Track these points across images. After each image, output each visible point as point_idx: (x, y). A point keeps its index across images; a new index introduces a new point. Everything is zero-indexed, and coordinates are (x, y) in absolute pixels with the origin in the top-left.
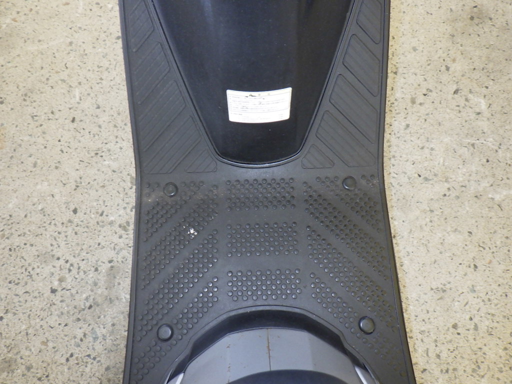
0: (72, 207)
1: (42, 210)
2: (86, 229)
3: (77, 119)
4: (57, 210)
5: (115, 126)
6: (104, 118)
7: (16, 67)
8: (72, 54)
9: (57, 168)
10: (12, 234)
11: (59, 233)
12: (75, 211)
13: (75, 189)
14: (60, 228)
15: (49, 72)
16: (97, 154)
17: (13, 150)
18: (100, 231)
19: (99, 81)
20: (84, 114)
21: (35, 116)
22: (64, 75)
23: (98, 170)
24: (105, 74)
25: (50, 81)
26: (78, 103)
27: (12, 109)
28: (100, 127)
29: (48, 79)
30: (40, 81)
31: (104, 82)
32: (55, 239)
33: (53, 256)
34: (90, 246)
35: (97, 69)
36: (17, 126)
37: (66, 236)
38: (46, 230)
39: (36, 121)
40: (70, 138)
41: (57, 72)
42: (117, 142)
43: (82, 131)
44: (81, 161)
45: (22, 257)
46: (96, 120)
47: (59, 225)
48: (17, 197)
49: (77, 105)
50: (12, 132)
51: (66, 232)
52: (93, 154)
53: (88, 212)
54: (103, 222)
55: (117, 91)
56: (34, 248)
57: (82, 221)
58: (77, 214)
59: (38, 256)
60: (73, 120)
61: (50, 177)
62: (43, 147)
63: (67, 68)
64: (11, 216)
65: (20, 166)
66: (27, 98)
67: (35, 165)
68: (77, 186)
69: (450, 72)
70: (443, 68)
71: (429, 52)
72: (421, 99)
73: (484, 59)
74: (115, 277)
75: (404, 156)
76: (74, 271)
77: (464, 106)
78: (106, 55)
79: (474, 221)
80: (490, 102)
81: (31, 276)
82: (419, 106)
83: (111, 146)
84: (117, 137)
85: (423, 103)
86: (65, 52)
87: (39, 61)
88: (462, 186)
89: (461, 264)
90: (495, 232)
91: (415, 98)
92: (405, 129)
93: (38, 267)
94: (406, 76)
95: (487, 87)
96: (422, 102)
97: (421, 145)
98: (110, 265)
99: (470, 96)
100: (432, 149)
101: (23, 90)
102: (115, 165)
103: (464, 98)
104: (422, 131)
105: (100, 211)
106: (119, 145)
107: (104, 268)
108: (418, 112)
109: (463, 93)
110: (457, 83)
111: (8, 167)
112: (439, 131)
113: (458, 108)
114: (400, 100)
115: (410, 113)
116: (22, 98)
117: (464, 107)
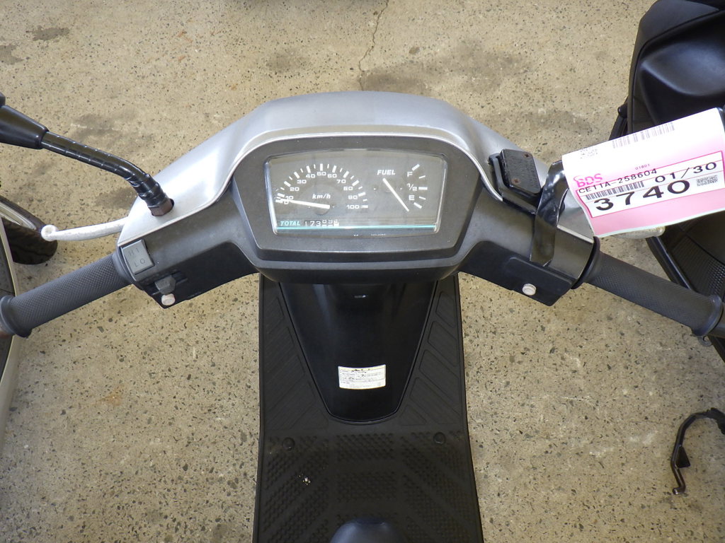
0: (183, 464)
1: (152, 467)
2: (195, 486)
3: (192, 377)
4: (168, 467)
5: (229, 383)
6: (219, 375)
7: (138, 326)
8: (192, 315)
9: (170, 424)
10: (121, 491)
11: (169, 490)
12: (185, 468)
13: (187, 446)
14: (170, 485)
15: (169, 331)
16: (209, 410)
17: (129, 406)
18: (209, 488)
19: (215, 340)
20: (199, 371)
21: (153, 373)
22: (182, 334)
23: (211, 426)
24: (221, 334)
25: (169, 340)
26: (195, 361)
27: (131, 367)
28: (214, 384)
29: (167, 338)
30: (160, 340)
31: (220, 341)
32: (164, 497)
33: (161, 514)
34: (199, 504)
35: (213, 329)
36: (134, 383)
37: (175, 494)
38: (155, 487)
39: (154, 378)
40: (185, 395)
41: (177, 332)
42: (230, 399)
43: (197, 388)
44: (194, 417)
45: (130, 516)
46: (211, 377)
47: (169, 482)
48: (129, 454)
49: (193, 363)
50: (130, 389)
51: (175, 489)
52: (206, 411)
53: (198, 469)
54: (213, 479)
55: (233, 350)
56: (142, 507)
57: (192, 478)
58: (188, 471)
59: (146, 514)
60: (189, 378)
61: (163, 434)
62: (158, 403)
63: (186, 328)
64: (121, 473)
65: (135, 422)
66: (146, 356)
67: (149, 421)
68: (190, 443)
69: (546, 332)
70: (539, 329)
71: (525, 313)
72: (519, 357)
73: (576, 320)
74: (221, 537)
75: (506, 413)
76: (181, 530)
77: (559, 363)
78: (224, 315)
79: (577, 479)
80: (586, 361)
81: (137, 536)
82: (517, 364)
83: (224, 402)
84: (230, 394)
85: (522, 362)
86: (185, 313)
87: (160, 321)
88: (563, 443)
89: (566, 524)
90: (598, 490)
91: (514, 356)
92: (505, 386)
93: (145, 526)
94: (504, 335)
95: (581, 347)
96: (520, 360)
97: (521, 402)
98: (217, 524)
99: (566, 355)
100: (532, 406)
101: (142, 348)
102: (226, 422)
103: (560, 357)
104: (522, 388)
105: (210, 468)
106: (231, 402)
107: (210, 528)
108: (517, 370)
109: (559, 352)
110: (553, 342)
111: (123, 423)
112: (537, 389)
113: (554, 366)
114: (500, 358)
115: (509, 371)
116: (142, 356)
117: (560, 366)
